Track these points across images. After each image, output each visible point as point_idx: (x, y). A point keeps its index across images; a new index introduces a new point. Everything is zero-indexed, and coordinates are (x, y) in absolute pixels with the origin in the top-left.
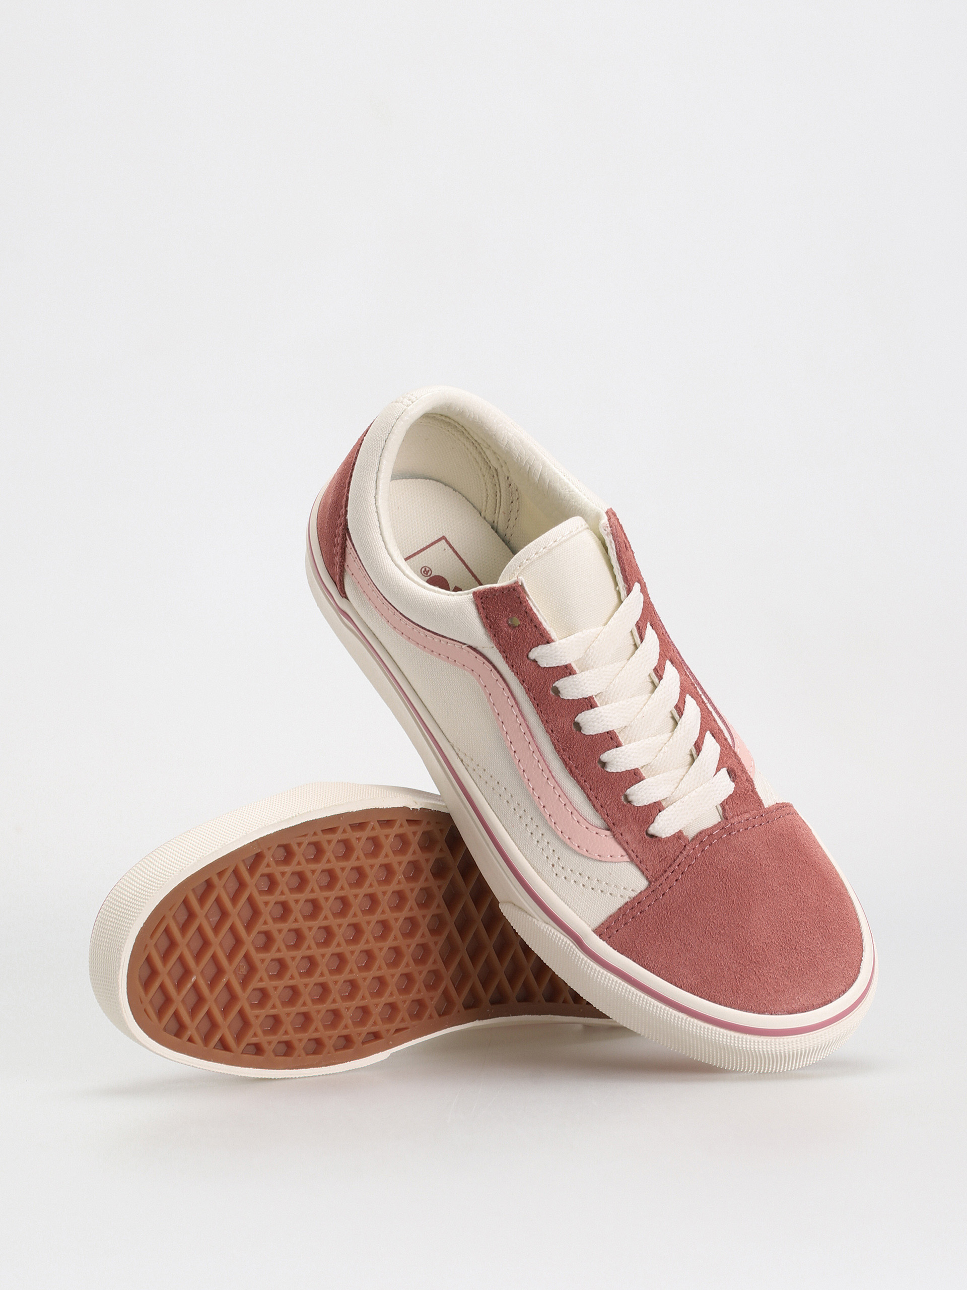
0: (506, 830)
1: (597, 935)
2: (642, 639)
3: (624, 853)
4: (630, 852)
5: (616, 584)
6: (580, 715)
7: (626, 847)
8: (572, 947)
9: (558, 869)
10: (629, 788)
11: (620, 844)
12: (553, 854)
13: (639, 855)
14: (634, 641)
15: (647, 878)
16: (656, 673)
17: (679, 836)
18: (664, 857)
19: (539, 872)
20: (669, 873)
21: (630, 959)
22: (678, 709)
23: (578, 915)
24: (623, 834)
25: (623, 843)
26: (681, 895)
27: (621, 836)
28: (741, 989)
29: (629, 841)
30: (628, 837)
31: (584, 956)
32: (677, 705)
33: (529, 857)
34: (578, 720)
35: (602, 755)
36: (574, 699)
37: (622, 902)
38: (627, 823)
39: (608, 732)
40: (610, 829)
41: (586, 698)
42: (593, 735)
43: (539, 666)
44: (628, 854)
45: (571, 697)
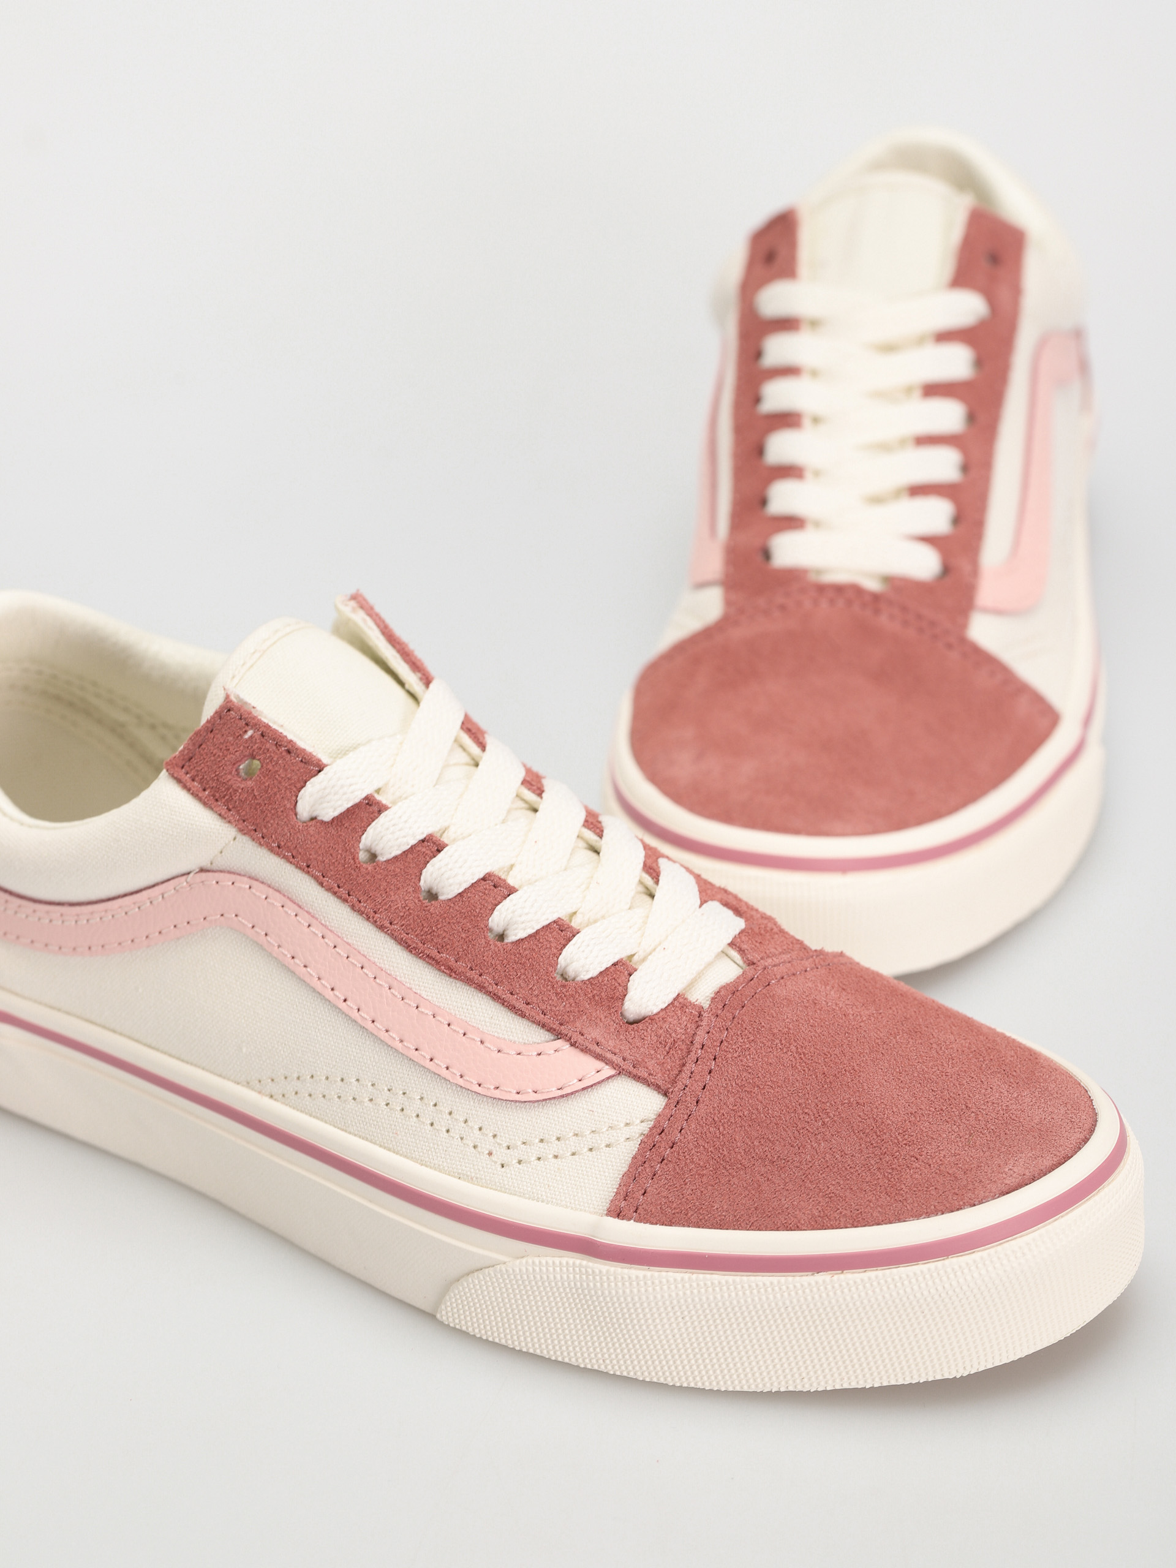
0: (389, 1150)
1: (615, 1217)
2: (483, 747)
3: (599, 1065)
4: (609, 1055)
5: (401, 683)
6: (424, 871)
7: (598, 1050)
8: (580, 1266)
9: (501, 1155)
10: (560, 954)
11: (585, 1050)
12: (483, 1134)
13: (627, 1055)
14: (469, 754)
15: (657, 1088)
16: (530, 787)
17: (680, 1003)
18: (670, 1041)
19: (472, 1179)
20: (690, 1066)
21: (689, 1226)
22: (592, 826)
23: (567, 1207)
24: (585, 1031)
25: (590, 1046)
26: (728, 1091)
27: (582, 1037)
28: (903, 1186)
29: (600, 1039)
30: (594, 1033)
31: (607, 1267)
32: (586, 821)
33: (445, 1164)
34: (425, 882)
35: (490, 919)
36: (404, 852)
37: (633, 1147)
38: (582, 1012)
39: (484, 879)
40: (559, 1035)
41: (423, 841)
42: (460, 894)
43: (322, 822)
44: (608, 1062)
45: (397, 852)
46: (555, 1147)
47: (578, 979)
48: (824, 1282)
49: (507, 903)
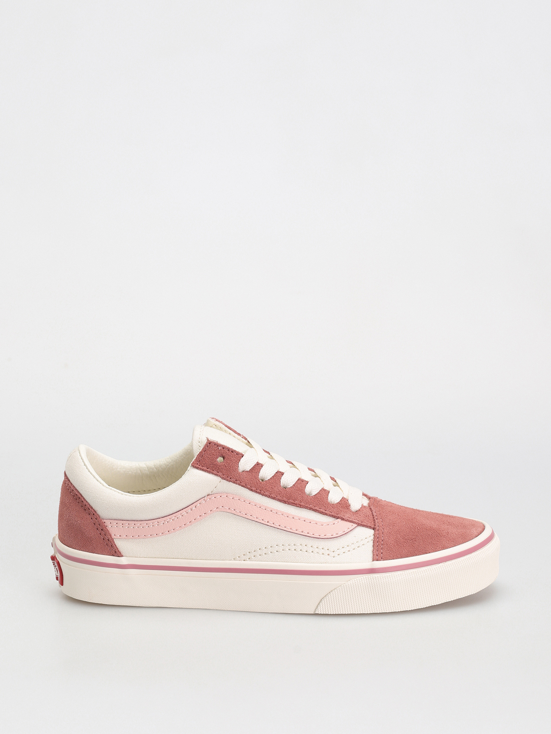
1: (376, 561)
3: (352, 524)
4: (353, 521)
6: (281, 481)
10: (328, 497)
11: (346, 521)
12: (324, 550)
13: (358, 520)
18: (367, 515)
19: (325, 563)
20: (376, 520)
24: (344, 516)
27: (344, 518)
29: (348, 517)
30: (346, 516)
33: (315, 561)
34: (282, 483)
35: (305, 490)
36: (273, 476)
37: (371, 543)
38: (341, 511)
39: (298, 480)
40: (338, 518)
41: (277, 473)
42: (294, 485)
43: (247, 471)
44: (354, 523)
45: (271, 476)
46: (348, 548)
47: (335, 503)
48: (442, 565)
49: (308, 486)
